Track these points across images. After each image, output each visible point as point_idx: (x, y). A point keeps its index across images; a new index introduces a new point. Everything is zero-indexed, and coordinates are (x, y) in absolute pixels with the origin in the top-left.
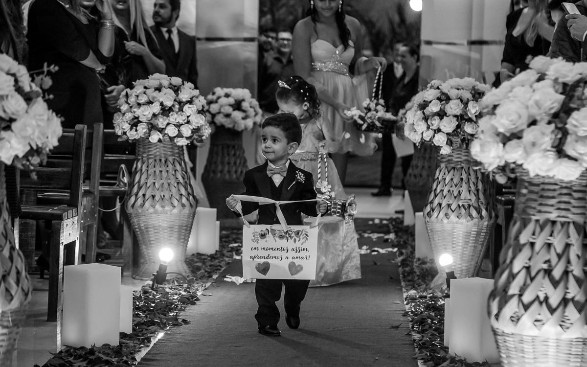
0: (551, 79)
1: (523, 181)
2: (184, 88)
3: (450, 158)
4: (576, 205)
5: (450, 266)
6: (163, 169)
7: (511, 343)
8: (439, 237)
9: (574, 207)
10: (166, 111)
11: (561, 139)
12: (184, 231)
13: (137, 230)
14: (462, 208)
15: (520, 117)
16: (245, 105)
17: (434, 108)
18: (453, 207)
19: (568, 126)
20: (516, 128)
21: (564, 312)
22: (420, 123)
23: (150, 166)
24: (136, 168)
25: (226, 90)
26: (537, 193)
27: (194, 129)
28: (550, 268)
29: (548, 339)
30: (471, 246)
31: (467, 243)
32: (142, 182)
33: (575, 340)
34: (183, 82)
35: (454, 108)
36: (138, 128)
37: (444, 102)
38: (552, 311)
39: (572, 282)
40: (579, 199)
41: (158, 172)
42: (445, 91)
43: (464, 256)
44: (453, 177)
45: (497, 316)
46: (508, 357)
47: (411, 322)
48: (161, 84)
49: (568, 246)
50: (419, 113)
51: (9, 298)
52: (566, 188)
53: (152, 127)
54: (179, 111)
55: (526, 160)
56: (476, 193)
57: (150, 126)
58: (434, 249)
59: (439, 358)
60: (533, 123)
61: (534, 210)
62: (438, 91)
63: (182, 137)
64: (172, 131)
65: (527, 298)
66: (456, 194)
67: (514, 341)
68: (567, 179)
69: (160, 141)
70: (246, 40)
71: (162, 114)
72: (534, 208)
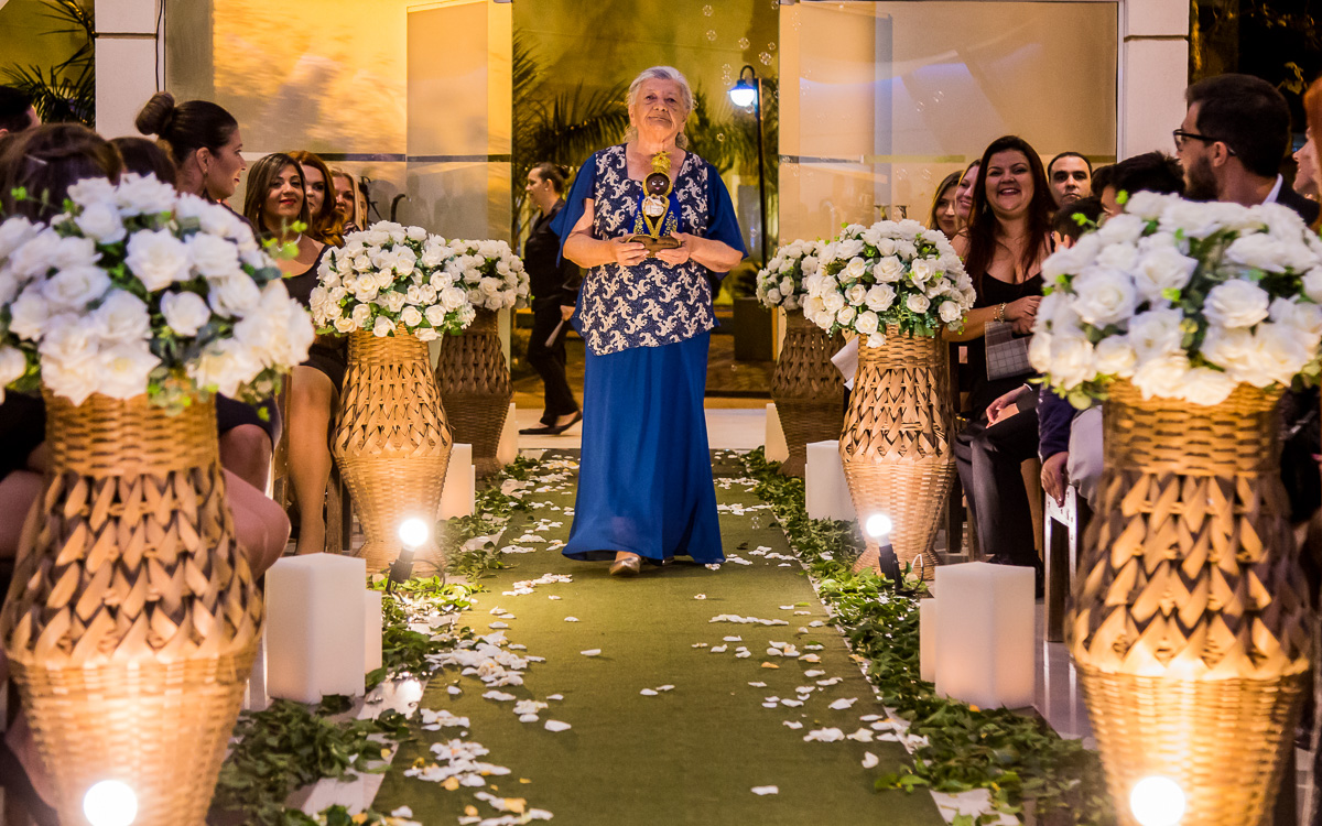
0: (1171, 232)
1: (1124, 405)
2: (430, 245)
3: (883, 353)
4: (1220, 447)
5: (886, 538)
6: (398, 382)
7: (1113, 689)
8: (867, 486)
9: (1216, 450)
10: (402, 284)
11: (1196, 334)
12: (432, 486)
13: (353, 486)
14: (906, 437)
15: (1120, 298)
16: (501, 267)
17: (855, 269)
18: (891, 436)
19: (1205, 312)
20: (1116, 315)
21: (1207, 634)
22: (833, 296)
23: (374, 378)
24: (349, 382)
25: (469, 243)
26: (1150, 427)
27: (447, 313)
28: (1180, 558)
29: (1181, 681)
30: (923, 502)
31: (915, 495)
32: (361, 404)
33: (1227, 683)
34: (427, 234)
35: (888, 270)
36: (354, 313)
37: (871, 260)
38: (1188, 632)
39: (1218, 582)
40: (1226, 436)
41: (387, 388)
42: (872, 243)
43: (911, 517)
44: (889, 386)
45: (1088, 643)
46: (1106, 714)
47: (846, 636)
48: (391, 239)
49: (1208, 518)
50: (831, 278)
51: (231, 632)
52: (1201, 417)
53: (378, 310)
54: (423, 283)
55: (1136, 371)
56: (928, 411)
57: (374, 310)
58: (859, 507)
59: (924, 704)
60: (1143, 307)
61: (1146, 457)
62: (859, 242)
63: (429, 326)
64: (411, 317)
65: (1141, 610)
66: (895, 413)
67: (1118, 687)
68: (1206, 403)
69: (391, 334)
70: (492, 158)
71: (395, 289)
72: (1147, 453)
